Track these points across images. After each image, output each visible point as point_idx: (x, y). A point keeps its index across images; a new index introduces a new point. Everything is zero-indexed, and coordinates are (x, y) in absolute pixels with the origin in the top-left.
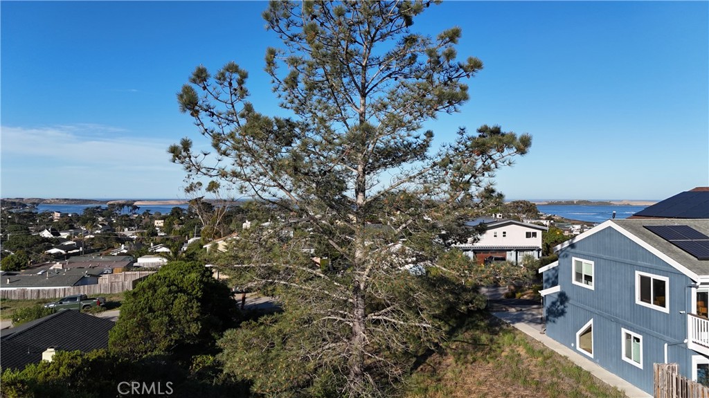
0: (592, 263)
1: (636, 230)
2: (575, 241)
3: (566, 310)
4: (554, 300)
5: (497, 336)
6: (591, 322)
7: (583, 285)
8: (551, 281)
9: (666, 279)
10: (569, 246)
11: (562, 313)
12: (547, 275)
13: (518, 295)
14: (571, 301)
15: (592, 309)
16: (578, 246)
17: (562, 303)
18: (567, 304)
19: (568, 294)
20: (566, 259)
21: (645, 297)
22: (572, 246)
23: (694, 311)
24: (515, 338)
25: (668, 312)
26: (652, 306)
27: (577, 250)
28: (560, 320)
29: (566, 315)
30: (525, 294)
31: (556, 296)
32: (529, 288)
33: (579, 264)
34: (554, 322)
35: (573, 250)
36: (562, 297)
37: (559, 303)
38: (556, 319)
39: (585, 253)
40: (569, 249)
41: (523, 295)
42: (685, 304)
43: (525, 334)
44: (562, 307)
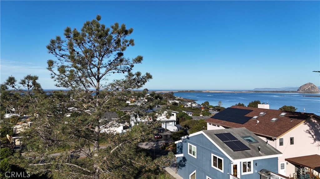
0: (196, 147)
1: (212, 136)
2: (189, 137)
3: (186, 164)
4: (181, 160)
5: (158, 176)
6: (195, 171)
7: (192, 155)
8: (180, 148)
9: (222, 159)
10: (187, 138)
11: (184, 166)
12: (178, 145)
13: (167, 148)
14: (187, 161)
15: (196, 166)
16: (190, 138)
17: (184, 161)
18: (186, 162)
19: (186, 158)
20: (186, 143)
21: (215, 165)
22: (188, 138)
23: (232, 174)
24: (165, 176)
25: (223, 172)
26: (217, 169)
27: (190, 140)
28: (183, 168)
29: (186, 167)
30: (169, 148)
31: (182, 159)
32: (171, 144)
33: (191, 146)
34: (181, 169)
35: (188, 140)
36: (184, 159)
37: (183, 161)
38: (182, 168)
39: (193, 142)
40: (187, 139)
41: (168, 148)
42: (229, 171)
43: (169, 174)
44: (184, 163)
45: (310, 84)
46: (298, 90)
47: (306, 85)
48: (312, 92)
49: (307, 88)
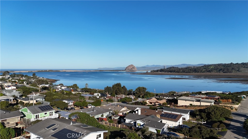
45: (132, 65)
46: (125, 69)
47: (129, 66)
48: (133, 70)
49: (130, 68)
